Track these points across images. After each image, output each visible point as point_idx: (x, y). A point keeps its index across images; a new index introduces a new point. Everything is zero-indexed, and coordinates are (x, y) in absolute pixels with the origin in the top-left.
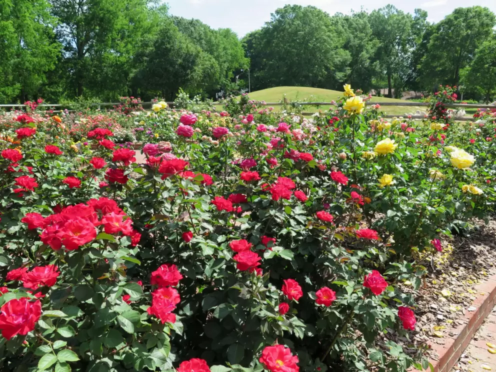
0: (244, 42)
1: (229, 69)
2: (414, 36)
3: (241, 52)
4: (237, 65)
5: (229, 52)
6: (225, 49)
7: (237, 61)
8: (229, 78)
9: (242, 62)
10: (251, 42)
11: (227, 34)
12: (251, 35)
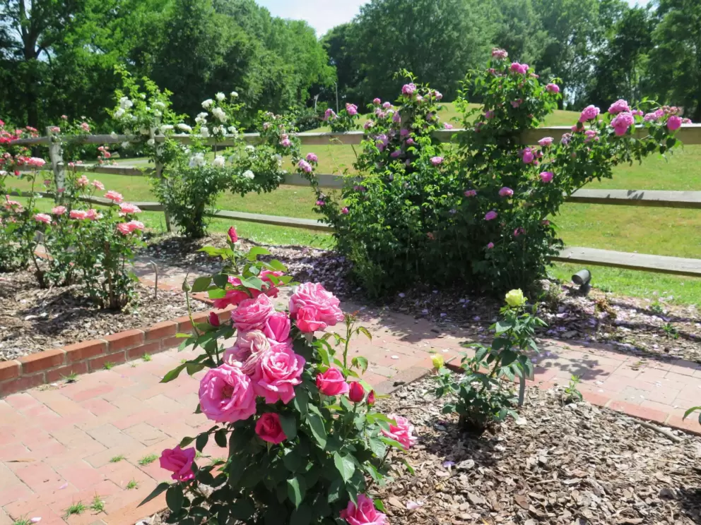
0: (326, 42)
1: (303, 84)
2: (600, 28)
3: (321, 56)
4: (315, 79)
5: (304, 56)
6: (296, 50)
7: (316, 71)
8: (302, 100)
9: (324, 73)
10: (337, 42)
11: (300, 28)
12: (336, 31)
